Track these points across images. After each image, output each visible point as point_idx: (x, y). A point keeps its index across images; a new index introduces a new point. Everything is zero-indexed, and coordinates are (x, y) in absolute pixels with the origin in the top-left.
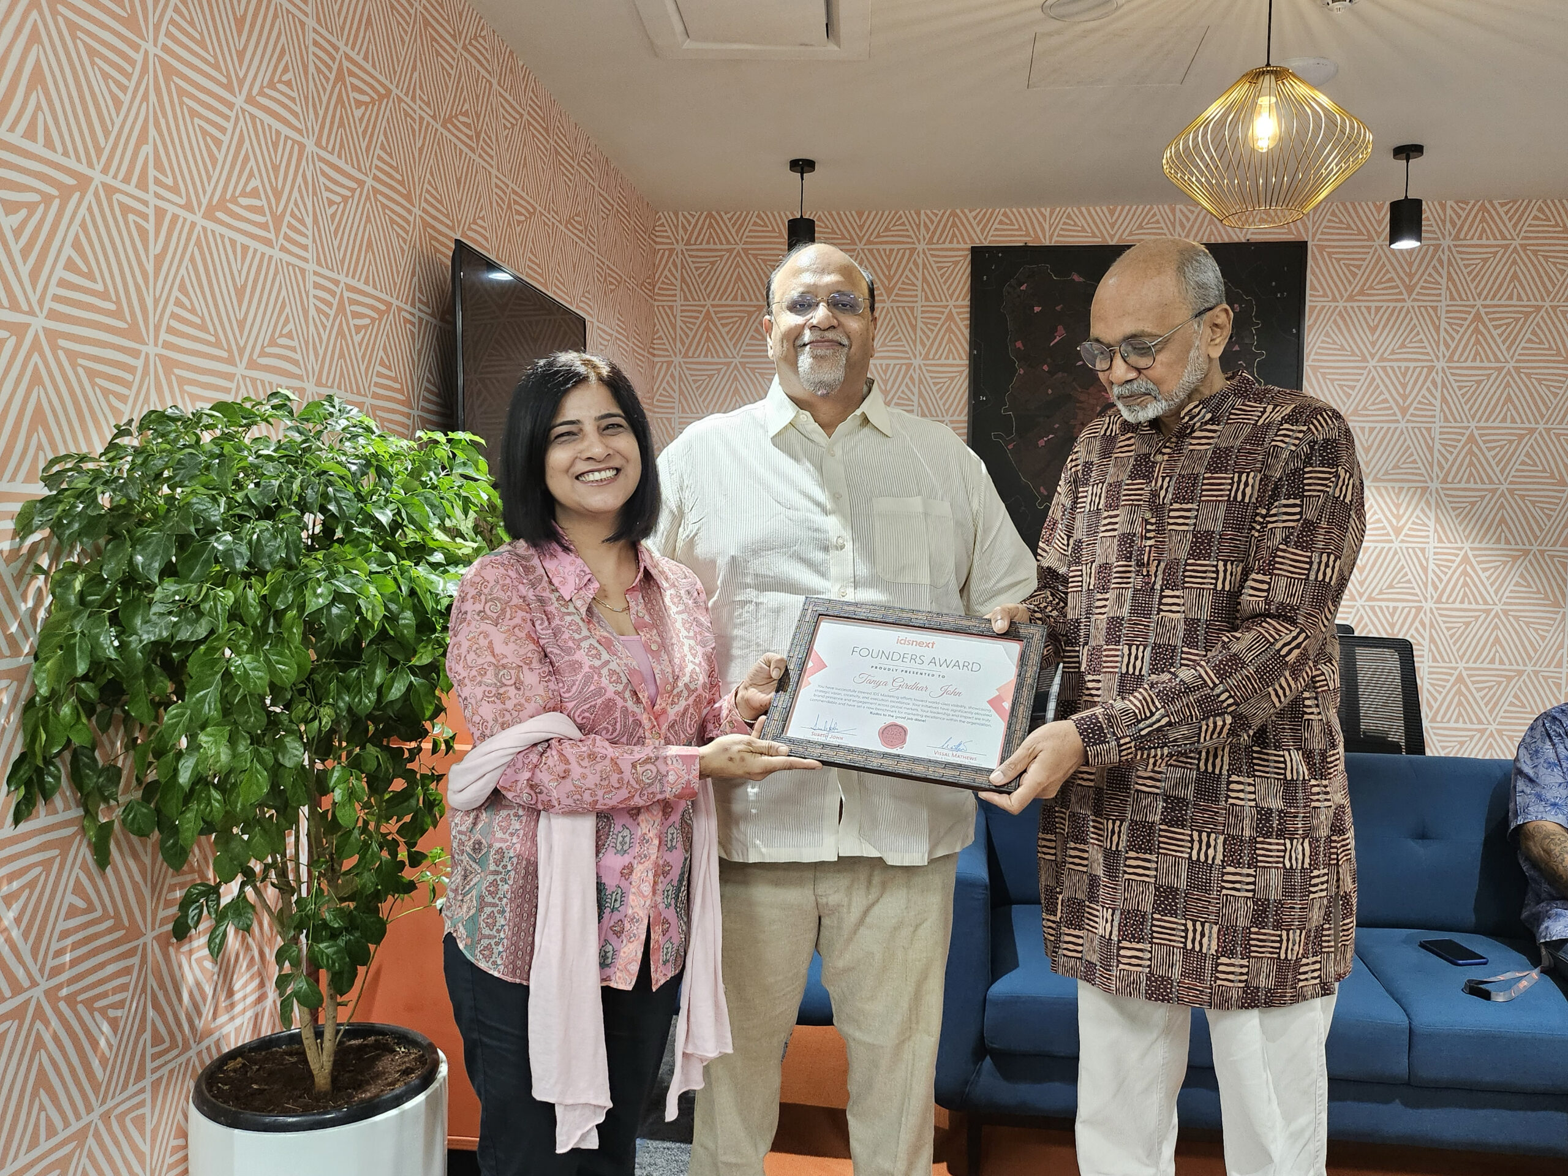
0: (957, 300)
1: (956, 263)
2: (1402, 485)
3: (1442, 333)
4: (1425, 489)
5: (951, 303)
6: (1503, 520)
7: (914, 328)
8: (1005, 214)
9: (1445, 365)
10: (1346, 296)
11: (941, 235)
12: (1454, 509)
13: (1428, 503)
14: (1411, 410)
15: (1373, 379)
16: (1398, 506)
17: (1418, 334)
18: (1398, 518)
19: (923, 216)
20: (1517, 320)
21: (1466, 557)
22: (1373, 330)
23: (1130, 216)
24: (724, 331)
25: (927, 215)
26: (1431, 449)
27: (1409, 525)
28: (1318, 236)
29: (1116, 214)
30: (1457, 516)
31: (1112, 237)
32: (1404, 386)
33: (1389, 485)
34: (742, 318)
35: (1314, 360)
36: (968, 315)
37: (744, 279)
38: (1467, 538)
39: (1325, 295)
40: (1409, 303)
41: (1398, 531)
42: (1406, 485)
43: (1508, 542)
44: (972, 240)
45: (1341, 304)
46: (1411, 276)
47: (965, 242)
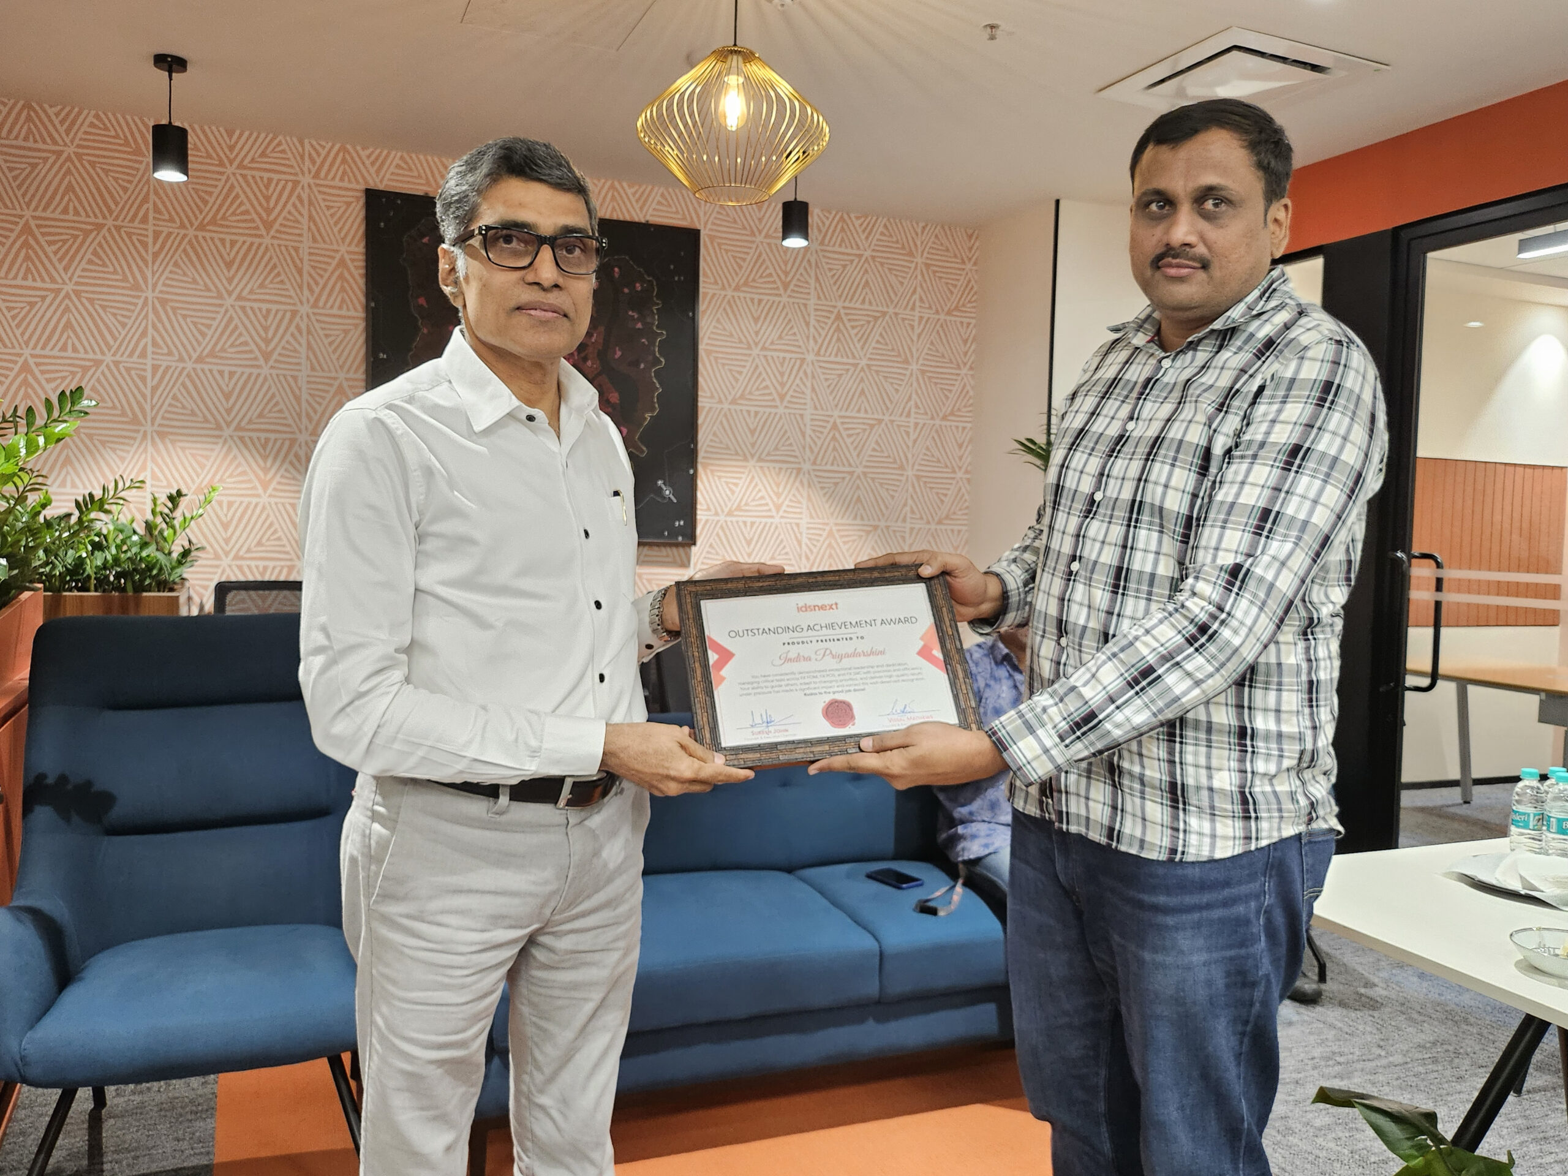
0: (350, 245)
1: (349, 204)
3: (812, 330)
4: (799, 470)
5: (343, 249)
6: (859, 500)
7: (300, 272)
9: (814, 358)
10: (733, 285)
11: (329, 170)
12: (823, 488)
13: (801, 482)
14: (788, 397)
16: (778, 485)
17: (793, 327)
18: (778, 495)
19: (307, 147)
20: (869, 322)
21: (831, 532)
22: (756, 320)
24: (50, 250)
25: (312, 146)
27: (787, 502)
28: (709, 226)
30: (825, 494)
32: (782, 375)
34: (76, 237)
36: (363, 264)
37: (78, 189)
38: (832, 514)
39: (716, 283)
40: (784, 299)
41: (778, 508)
42: (785, 466)
43: (862, 519)
44: (366, 182)
45: (730, 293)
46: (786, 274)
47: (358, 182)
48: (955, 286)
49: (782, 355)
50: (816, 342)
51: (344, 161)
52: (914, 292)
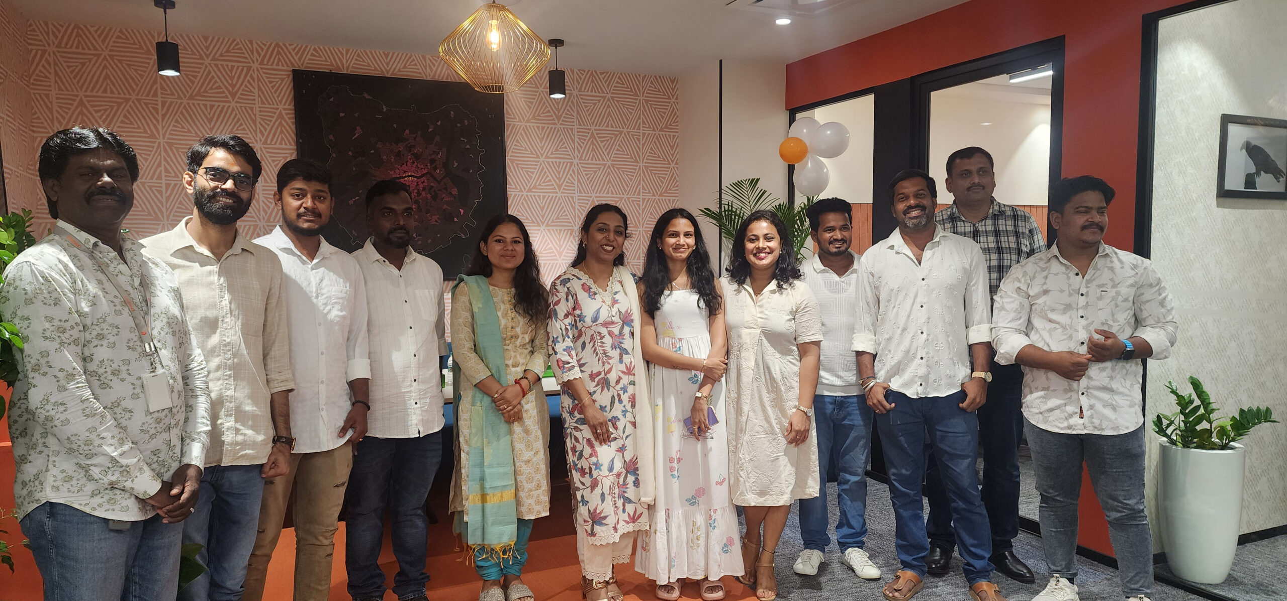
0: (284, 105)
1: (282, 80)
2: (561, 228)
3: (576, 144)
4: (572, 231)
5: (281, 107)
7: (254, 122)
8: (315, 49)
9: (578, 162)
11: (269, 59)
14: (563, 187)
15: (543, 168)
16: (560, 240)
17: (564, 143)
18: (560, 246)
20: (611, 138)
22: (541, 140)
23: (398, 60)
24: (96, 115)
25: (257, 43)
26: (574, 209)
27: (566, 251)
28: (509, 85)
29: (390, 57)
31: (388, 72)
32: (559, 173)
33: (554, 228)
35: (511, 156)
36: (293, 116)
39: (515, 118)
40: (558, 126)
41: (560, 255)
42: (563, 228)
44: (293, 65)
45: (523, 123)
46: (559, 111)
47: (288, 66)
48: (665, 113)
49: (558, 160)
50: (579, 152)
51: (279, 53)
52: (639, 118)
